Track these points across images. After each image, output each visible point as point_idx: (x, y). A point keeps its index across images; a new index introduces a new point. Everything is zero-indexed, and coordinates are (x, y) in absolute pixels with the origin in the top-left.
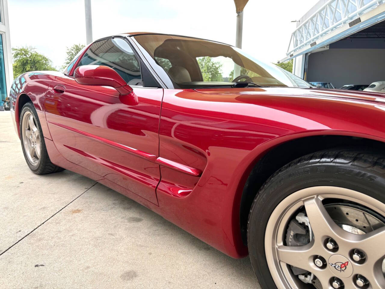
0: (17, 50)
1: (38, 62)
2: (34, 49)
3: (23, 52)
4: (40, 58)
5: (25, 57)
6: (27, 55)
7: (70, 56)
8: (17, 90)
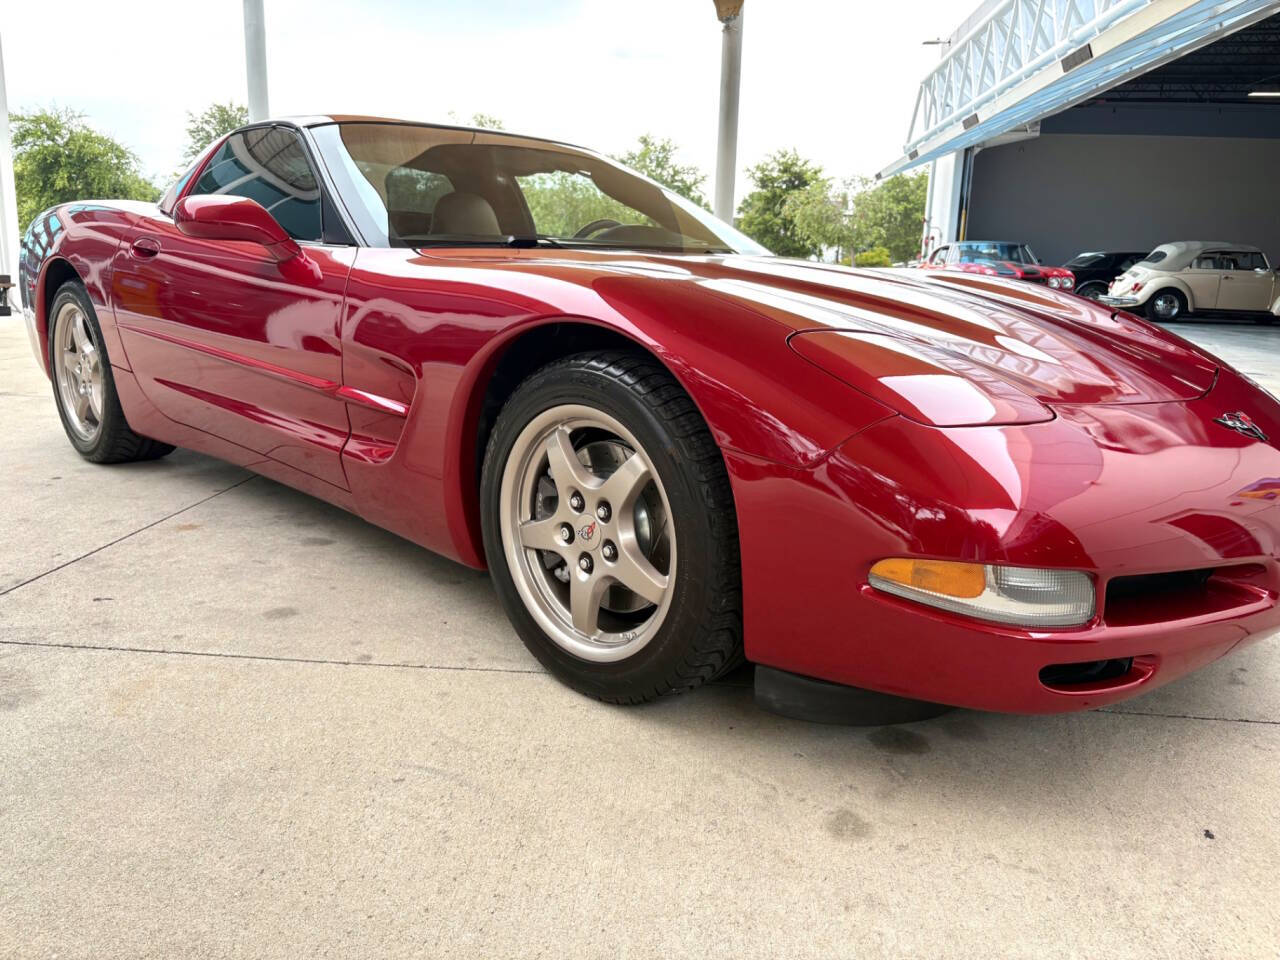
0: (22, 119)
1: (94, 160)
2: (79, 116)
3: (44, 126)
4: (99, 149)
5: (51, 143)
6: (56, 137)
7: (198, 141)
8: (39, 251)
